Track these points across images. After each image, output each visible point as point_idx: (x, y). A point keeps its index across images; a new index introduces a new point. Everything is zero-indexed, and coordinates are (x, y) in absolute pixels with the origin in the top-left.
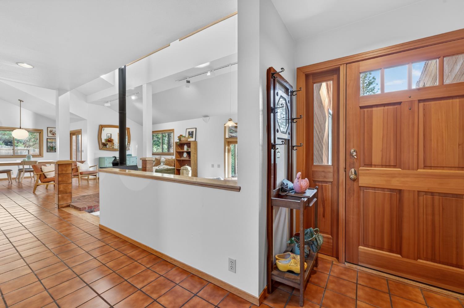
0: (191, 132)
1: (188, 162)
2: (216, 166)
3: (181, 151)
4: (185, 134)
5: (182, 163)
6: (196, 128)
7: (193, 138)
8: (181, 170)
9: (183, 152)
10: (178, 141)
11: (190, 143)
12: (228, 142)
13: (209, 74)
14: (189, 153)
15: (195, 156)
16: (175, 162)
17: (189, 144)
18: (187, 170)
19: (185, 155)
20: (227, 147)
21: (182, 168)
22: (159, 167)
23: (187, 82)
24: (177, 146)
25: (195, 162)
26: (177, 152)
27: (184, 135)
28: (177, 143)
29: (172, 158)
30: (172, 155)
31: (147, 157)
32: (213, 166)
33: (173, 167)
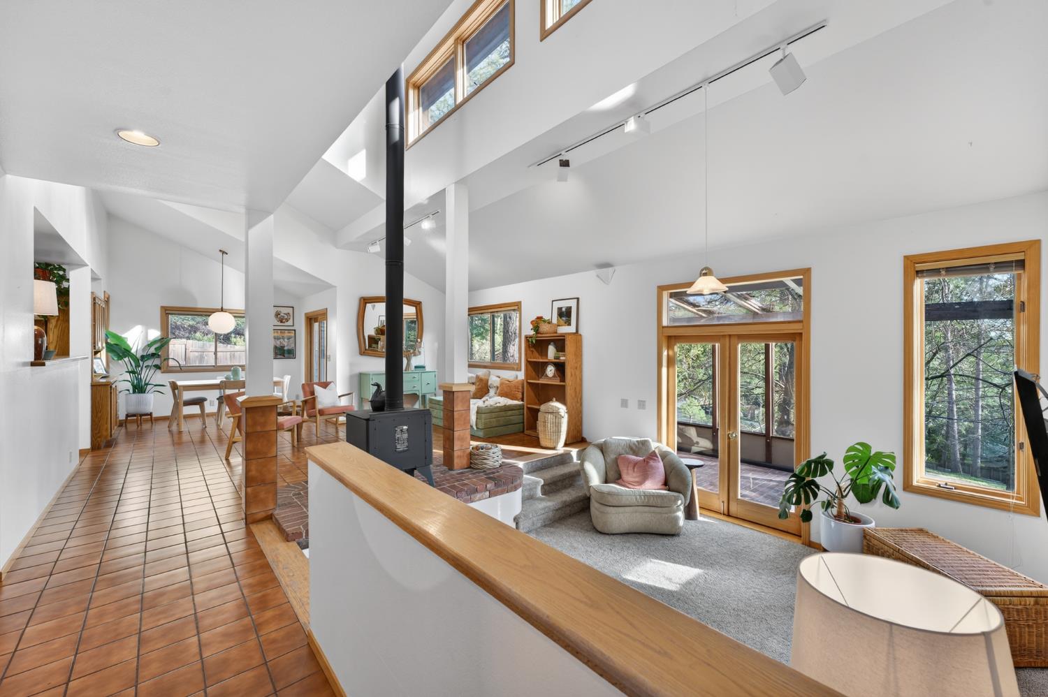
0: (564, 309)
1: (558, 393)
2: (633, 404)
3: (541, 360)
4: (550, 314)
5: (543, 393)
6: (578, 299)
7: (569, 324)
8: (540, 414)
9: (545, 364)
10: (532, 333)
11: (563, 341)
12: (669, 338)
13: (631, 126)
14: (560, 367)
15: (578, 373)
16: (523, 387)
17: (560, 343)
18: (556, 413)
19: (550, 371)
20: (665, 353)
21: (543, 408)
22: (484, 402)
23: (561, 165)
24: (529, 347)
25: (578, 390)
26: (529, 363)
27: (547, 317)
28: (530, 340)
29: (517, 377)
30: (517, 370)
31: (456, 382)
32: (624, 403)
33: (521, 403)
